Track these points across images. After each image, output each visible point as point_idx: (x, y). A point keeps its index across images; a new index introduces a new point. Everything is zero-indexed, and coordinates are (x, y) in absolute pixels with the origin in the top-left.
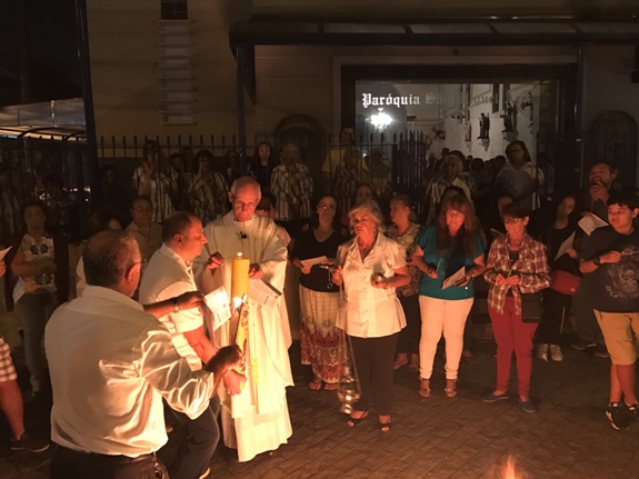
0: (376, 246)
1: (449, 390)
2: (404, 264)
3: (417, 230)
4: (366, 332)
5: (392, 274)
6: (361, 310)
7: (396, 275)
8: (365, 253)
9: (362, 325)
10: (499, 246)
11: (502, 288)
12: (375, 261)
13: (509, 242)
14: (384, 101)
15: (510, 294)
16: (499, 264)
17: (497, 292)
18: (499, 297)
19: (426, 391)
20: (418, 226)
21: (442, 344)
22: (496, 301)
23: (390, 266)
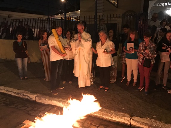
0: (106, 43)
1: (134, 85)
10: (142, 45)
18: (140, 60)
19: (128, 84)
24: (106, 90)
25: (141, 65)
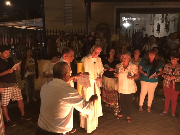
0: (129, 66)
1: (149, 110)
2: (137, 71)
3: (141, 60)
4: (125, 92)
5: (134, 75)
6: (123, 85)
7: (135, 75)
8: (125, 68)
9: (123, 90)
10: (168, 66)
11: (169, 80)
12: (128, 71)
13: (172, 65)
14: (129, 19)
15: (171, 82)
16: (168, 72)
17: (167, 81)
18: (168, 83)
19: (141, 110)
20: (141, 59)
21: (147, 96)
22: (166, 84)
23: (133, 72)
24: (128, 120)
25: (168, 87)
